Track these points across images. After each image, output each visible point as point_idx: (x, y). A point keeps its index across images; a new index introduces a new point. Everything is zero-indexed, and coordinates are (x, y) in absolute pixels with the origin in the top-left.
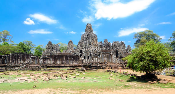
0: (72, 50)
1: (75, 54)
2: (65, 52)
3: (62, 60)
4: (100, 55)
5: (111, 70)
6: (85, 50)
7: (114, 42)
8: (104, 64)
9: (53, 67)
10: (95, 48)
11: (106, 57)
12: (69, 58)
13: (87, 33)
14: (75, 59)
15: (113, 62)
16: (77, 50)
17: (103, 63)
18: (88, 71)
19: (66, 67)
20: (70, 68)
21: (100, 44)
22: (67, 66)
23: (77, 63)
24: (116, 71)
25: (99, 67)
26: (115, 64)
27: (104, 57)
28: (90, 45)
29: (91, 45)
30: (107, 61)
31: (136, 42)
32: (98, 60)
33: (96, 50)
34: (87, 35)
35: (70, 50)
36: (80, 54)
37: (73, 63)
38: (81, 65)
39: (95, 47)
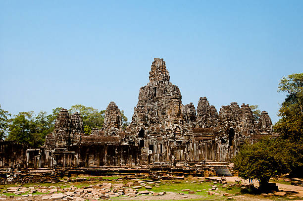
0: (117, 129)
1: (128, 138)
2: (101, 134)
3: (101, 157)
4: (191, 144)
5: (214, 178)
6: (153, 129)
7: (224, 107)
8: (201, 164)
9: (82, 172)
10: (178, 123)
11: (204, 150)
12: (116, 152)
13: (155, 84)
14: (130, 153)
15: (220, 160)
16: (133, 129)
17: (196, 163)
18: (167, 180)
19: (112, 173)
20: (125, 176)
21: (189, 110)
22: (115, 171)
23: (136, 163)
24: (223, 180)
25: (189, 171)
26: (224, 164)
27: (200, 148)
28: (164, 114)
29: (167, 117)
30: (206, 159)
31: (287, 100)
32: (185, 155)
33: (179, 127)
34: (155, 89)
35: (112, 128)
36: (141, 139)
37: (126, 163)
38: (145, 167)
39: (176, 122)
